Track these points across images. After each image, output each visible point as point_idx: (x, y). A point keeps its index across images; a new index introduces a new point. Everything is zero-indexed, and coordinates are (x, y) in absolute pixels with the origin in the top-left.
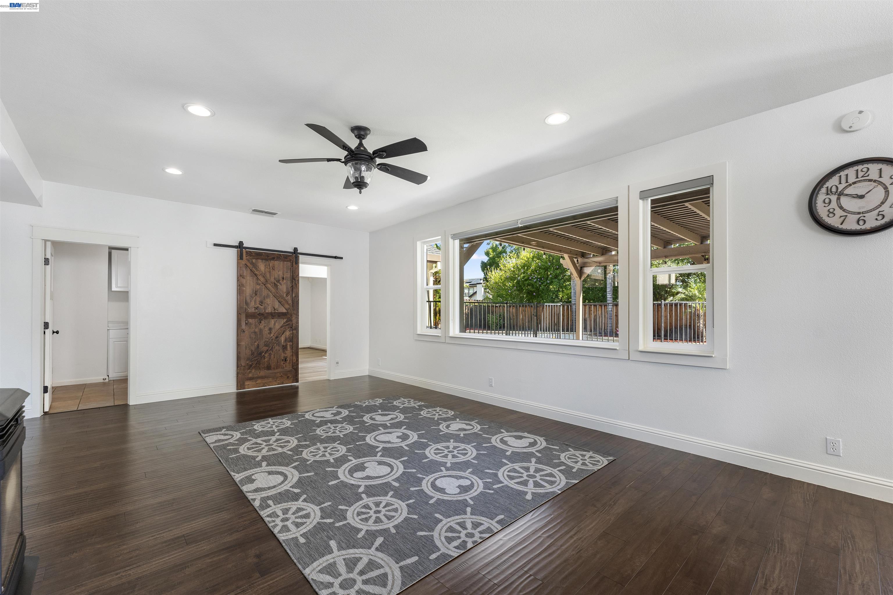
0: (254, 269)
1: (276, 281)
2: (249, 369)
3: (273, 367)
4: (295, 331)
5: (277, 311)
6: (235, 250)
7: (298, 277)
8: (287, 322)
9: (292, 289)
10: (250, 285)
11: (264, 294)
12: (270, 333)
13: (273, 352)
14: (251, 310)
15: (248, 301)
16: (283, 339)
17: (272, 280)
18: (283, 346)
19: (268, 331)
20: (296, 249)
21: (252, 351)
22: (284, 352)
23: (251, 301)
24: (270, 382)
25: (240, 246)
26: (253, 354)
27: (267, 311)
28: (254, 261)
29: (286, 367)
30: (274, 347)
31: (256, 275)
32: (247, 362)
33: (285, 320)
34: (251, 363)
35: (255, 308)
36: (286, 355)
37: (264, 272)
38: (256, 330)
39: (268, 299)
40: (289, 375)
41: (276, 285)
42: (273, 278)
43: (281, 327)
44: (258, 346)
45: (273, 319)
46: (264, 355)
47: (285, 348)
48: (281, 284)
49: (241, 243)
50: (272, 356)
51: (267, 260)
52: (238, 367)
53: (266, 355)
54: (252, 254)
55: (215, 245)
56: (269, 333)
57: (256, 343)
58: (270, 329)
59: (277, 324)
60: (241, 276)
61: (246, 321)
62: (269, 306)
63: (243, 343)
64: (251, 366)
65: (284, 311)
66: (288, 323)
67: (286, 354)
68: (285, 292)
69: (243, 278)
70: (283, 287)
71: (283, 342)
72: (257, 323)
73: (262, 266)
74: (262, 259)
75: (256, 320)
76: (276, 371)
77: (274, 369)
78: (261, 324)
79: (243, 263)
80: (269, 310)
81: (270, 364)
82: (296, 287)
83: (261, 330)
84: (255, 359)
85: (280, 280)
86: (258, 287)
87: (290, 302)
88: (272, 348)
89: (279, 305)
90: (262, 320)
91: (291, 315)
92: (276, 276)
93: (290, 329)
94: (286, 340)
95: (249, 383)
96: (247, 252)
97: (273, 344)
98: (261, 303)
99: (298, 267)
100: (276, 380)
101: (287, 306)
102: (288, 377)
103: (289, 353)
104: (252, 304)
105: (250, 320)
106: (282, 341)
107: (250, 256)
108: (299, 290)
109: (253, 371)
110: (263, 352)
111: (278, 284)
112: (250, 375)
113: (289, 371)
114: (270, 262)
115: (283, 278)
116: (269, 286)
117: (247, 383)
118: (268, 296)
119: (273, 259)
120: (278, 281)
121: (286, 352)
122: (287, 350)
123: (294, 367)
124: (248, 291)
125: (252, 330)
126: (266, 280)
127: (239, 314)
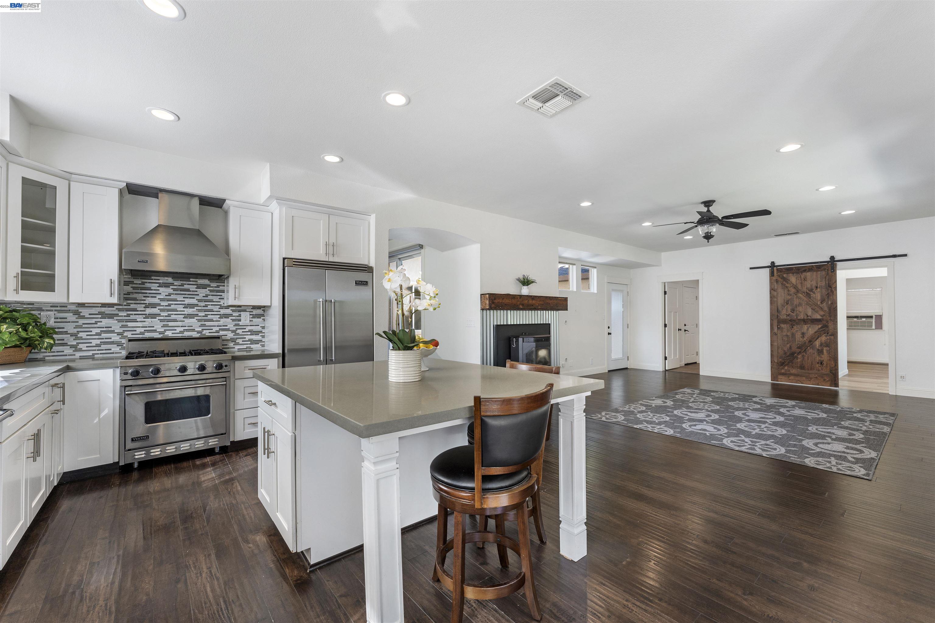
0: (784, 282)
1: (809, 290)
2: (782, 365)
3: (807, 367)
4: (832, 337)
5: (810, 318)
6: (768, 269)
7: (834, 284)
8: (821, 328)
9: (828, 296)
10: (782, 296)
11: (795, 303)
12: (803, 337)
13: (806, 354)
14: (783, 316)
15: (780, 309)
16: (817, 343)
17: (805, 290)
18: (818, 350)
19: (801, 335)
20: (832, 258)
21: (784, 351)
22: (819, 355)
23: (782, 309)
24: (804, 380)
25: (773, 265)
26: (785, 353)
27: (799, 318)
28: (785, 276)
29: (822, 369)
30: (808, 350)
31: (787, 287)
32: (780, 360)
33: (820, 326)
34: (783, 361)
35: (786, 315)
36: (822, 359)
37: (795, 284)
38: (788, 334)
39: (800, 307)
40: (826, 378)
41: (808, 295)
42: (805, 288)
43: (816, 332)
44: (790, 347)
45: (805, 324)
46: (796, 356)
47: (820, 352)
48: (814, 293)
49: (773, 263)
50: (806, 358)
51: (798, 273)
52: (771, 362)
53: (800, 356)
54: (783, 270)
55: (751, 268)
56: (801, 337)
57: (788, 345)
58: (803, 334)
59: (810, 329)
60: (772, 289)
61: (777, 326)
62: (801, 312)
63: (775, 344)
64: (783, 363)
65: (819, 317)
66: (823, 329)
67: (821, 357)
68: (819, 300)
69: (774, 291)
70: (818, 296)
71: (818, 346)
72: (789, 328)
73: (793, 279)
74: (793, 273)
75: (788, 325)
76: (810, 372)
77: (808, 369)
78: (793, 329)
79: (774, 279)
80: (802, 316)
81: (804, 364)
82: (833, 294)
83: (793, 335)
84: (787, 358)
85: (813, 289)
86: (789, 297)
87: (826, 309)
88: (805, 350)
89: (812, 312)
90: (794, 325)
91: (827, 322)
92: (809, 286)
93: (826, 334)
94: (821, 345)
95: (782, 377)
96: (777, 270)
97: (806, 347)
98: (793, 310)
99: (836, 274)
100: (810, 380)
101: (822, 313)
102: (824, 380)
103: (825, 357)
104: (784, 312)
105: (782, 326)
106: (816, 345)
107: (781, 272)
108: (837, 297)
109: (786, 368)
110: (795, 353)
111: (811, 293)
112: (783, 371)
113: (826, 375)
114: (802, 274)
115: (817, 287)
116: (800, 295)
117: (780, 377)
118: (800, 304)
119: (805, 271)
120: (811, 290)
121: (823, 356)
122: (823, 354)
123: (831, 372)
124: (780, 301)
125: (784, 334)
126: (797, 291)
127: (772, 320)
